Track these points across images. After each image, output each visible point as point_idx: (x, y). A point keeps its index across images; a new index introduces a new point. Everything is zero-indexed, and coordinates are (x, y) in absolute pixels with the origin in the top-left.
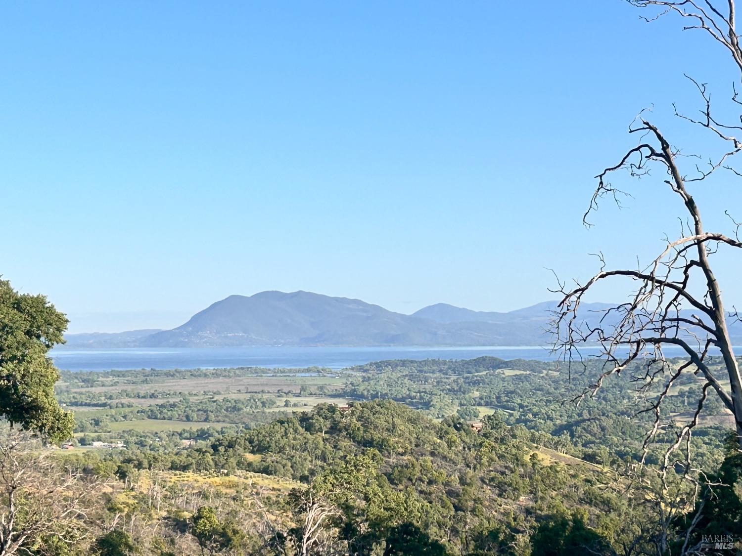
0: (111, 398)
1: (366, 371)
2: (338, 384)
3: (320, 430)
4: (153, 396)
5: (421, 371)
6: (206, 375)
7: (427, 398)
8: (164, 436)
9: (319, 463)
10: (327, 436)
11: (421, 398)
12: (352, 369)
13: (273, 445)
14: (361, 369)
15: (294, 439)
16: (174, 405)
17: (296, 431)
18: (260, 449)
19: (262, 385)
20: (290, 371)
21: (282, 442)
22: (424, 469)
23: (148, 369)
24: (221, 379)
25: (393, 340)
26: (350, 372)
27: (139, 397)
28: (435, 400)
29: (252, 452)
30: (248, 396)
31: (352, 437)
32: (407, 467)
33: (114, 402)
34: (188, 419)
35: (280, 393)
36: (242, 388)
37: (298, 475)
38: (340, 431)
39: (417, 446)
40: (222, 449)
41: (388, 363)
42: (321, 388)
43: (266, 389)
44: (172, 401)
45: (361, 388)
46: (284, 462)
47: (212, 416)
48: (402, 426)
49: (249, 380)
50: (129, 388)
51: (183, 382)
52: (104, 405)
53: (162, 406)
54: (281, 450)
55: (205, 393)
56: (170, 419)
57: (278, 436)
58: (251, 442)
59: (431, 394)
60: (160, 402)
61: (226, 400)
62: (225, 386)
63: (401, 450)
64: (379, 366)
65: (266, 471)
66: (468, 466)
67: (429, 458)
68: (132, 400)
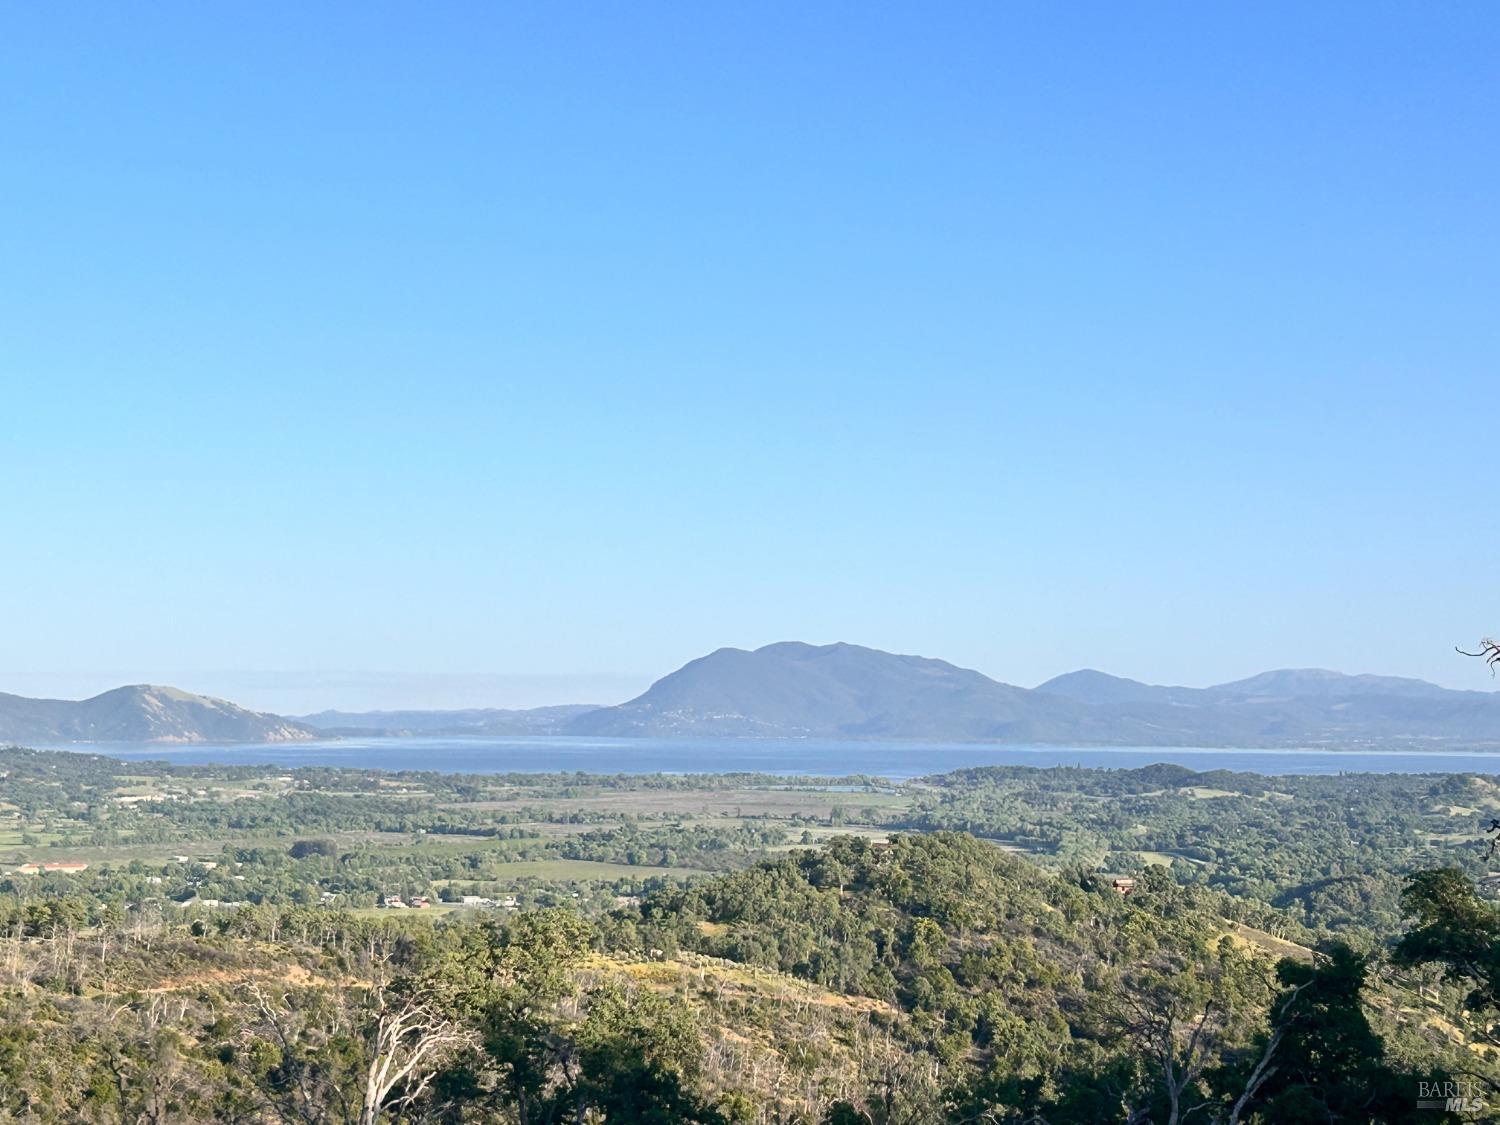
0: (503, 820)
1: (948, 785)
2: (900, 806)
3: (836, 883)
4: (575, 819)
5: (1046, 788)
6: (669, 786)
7: (1053, 834)
8: (586, 889)
9: (831, 942)
10: (848, 895)
11: (1043, 834)
12: (925, 781)
13: (749, 909)
14: (940, 781)
15: (788, 898)
16: (609, 837)
17: (791, 884)
18: (725, 913)
19: (765, 804)
20: (817, 782)
21: (766, 904)
22: (1019, 959)
23: (572, 774)
24: (696, 793)
25: (999, 731)
26: (922, 786)
27: (551, 820)
28: (1067, 838)
29: (712, 920)
30: (739, 824)
31: (891, 896)
32: (988, 954)
33: (507, 828)
34: (632, 860)
35: (795, 820)
36: (730, 810)
37: (791, 963)
38: (872, 886)
39: (1009, 916)
40: (657, 913)
41: (989, 772)
42: (868, 812)
43: (772, 812)
44: (606, 828)
45: (938, 814)
46: (766, 939)
47: (673, 855)
48: (983, 880)
49: (743, 795)
50: (536, 805)
51: (631, 796)
52: (491, 833)
53: (588, 837)
54: (764, 917)
55: (666, 817)
56: (601, 860)
57: (760, 892)
58: (710, 901)
59: (1061, 828)
60: (586, 829)
61: (700, 830)
62: (701, 804)
63: (979, 923)
64: (973, 776)
65: (732, 954)
66: (1102, 956)
67: (1029, 941)
68: (538, 826)
